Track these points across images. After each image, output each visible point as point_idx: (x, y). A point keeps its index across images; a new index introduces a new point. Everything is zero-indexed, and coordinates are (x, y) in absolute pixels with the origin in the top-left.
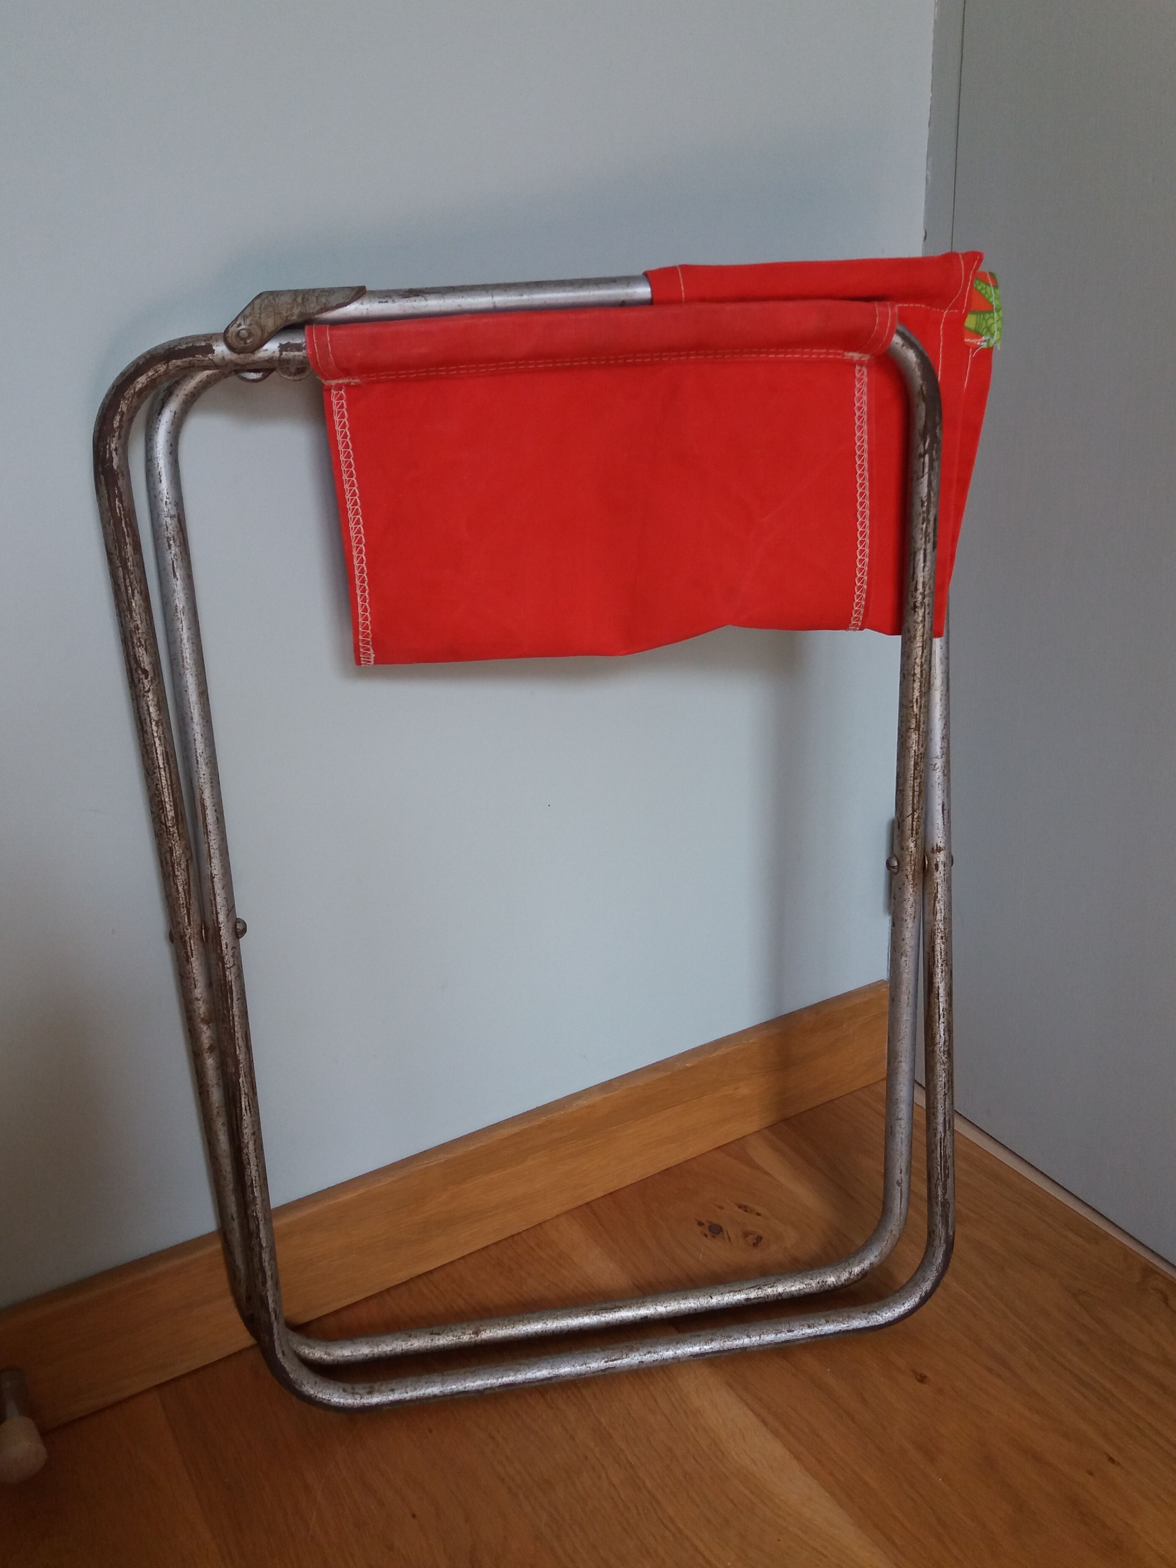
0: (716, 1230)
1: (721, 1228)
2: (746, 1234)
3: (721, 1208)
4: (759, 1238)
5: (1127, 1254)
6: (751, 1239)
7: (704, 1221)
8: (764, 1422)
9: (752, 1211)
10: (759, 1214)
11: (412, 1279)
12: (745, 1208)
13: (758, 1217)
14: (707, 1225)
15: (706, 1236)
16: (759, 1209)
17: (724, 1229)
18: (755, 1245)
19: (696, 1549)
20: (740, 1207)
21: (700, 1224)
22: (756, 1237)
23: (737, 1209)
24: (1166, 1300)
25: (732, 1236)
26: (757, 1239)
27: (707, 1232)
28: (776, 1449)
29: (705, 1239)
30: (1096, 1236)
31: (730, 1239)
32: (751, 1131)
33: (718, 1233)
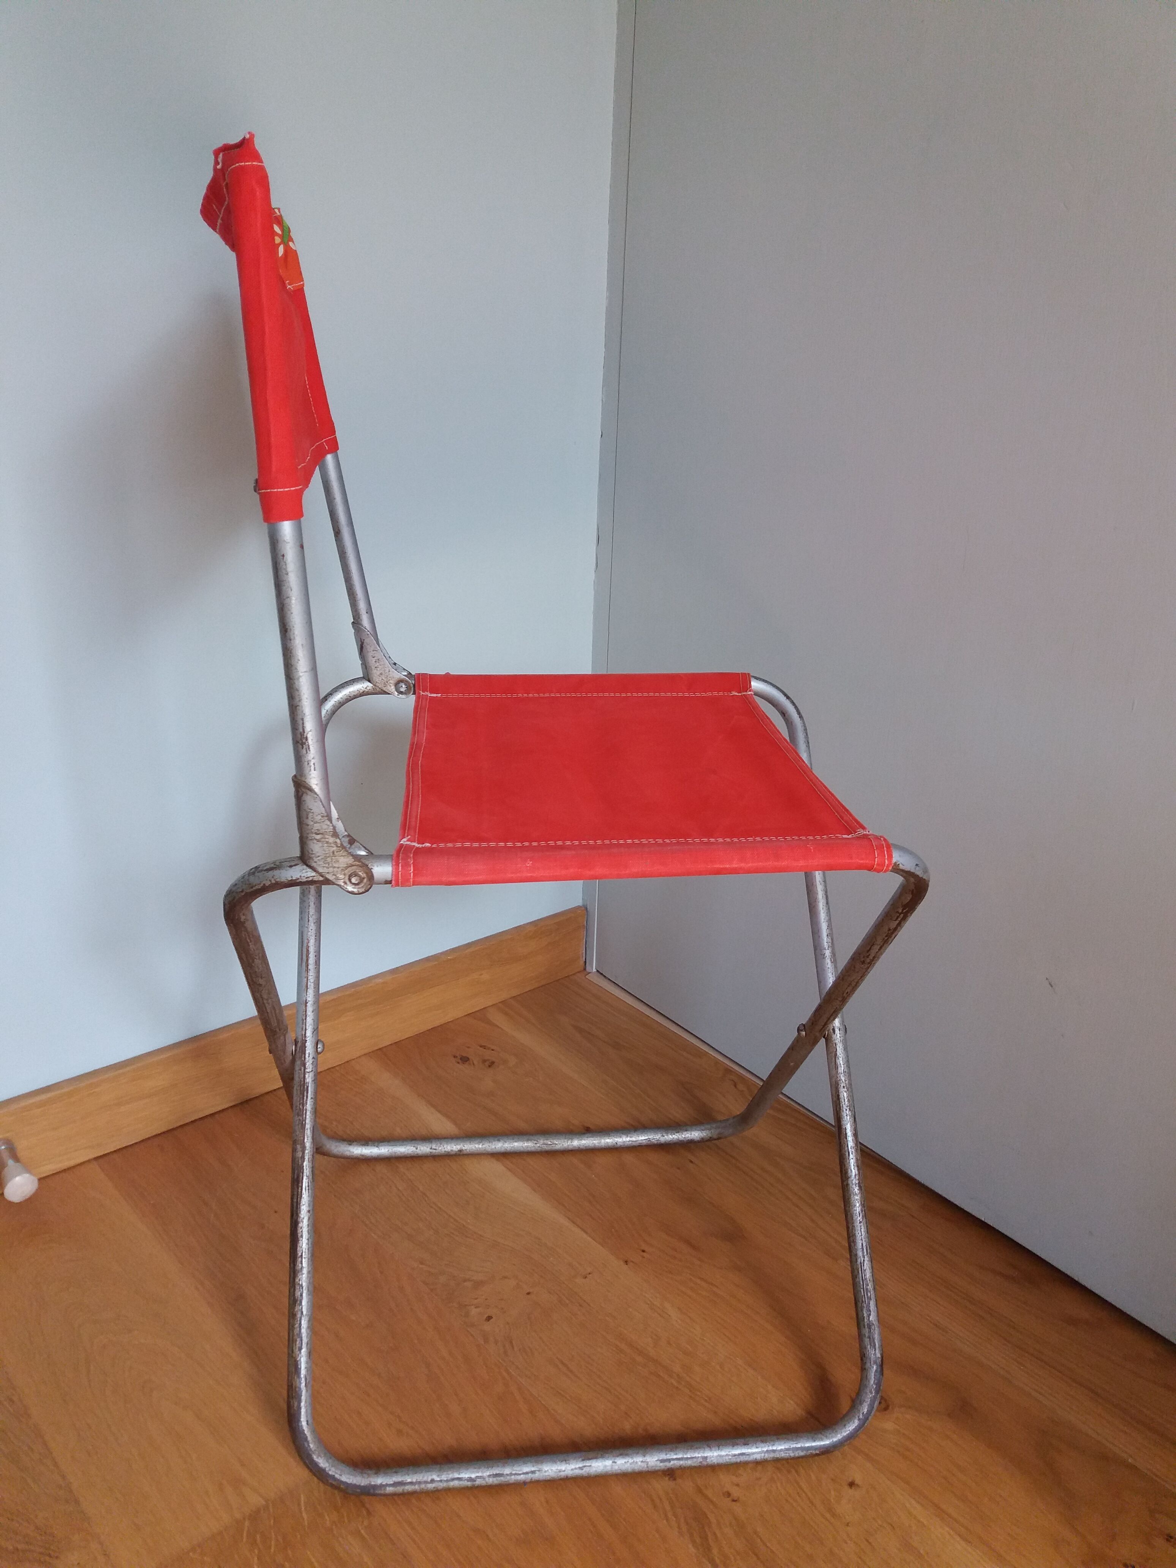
0: (465, 1060)
1: (468, 1058)
2: (484, 1061)
3: (468, 1047)
4: (493, 1063)
5: (717, 1062)
6: (487, 1064)
7: (457, 1055)
9: (489, 1048)
10: (493, 1050)
12: (484, 1047)
13: (493, 1051)
14: (459, 1057)
15: (458, 1063)
16: (493, 1047)
17: (470, 1059)
18: (489, 1066)
19: (450, 1216)
20: (481, 1046)
21: (455, 1057)
22: (491, 1062)
23: (479, 1047)
24: (736, 1086)
25: (475, 1062)
27: (460, 1061)
29: (458, 1065)
30: (700, 1054)
31: (474, 1064)
32: (491, 1004)
33: (467, 1061)
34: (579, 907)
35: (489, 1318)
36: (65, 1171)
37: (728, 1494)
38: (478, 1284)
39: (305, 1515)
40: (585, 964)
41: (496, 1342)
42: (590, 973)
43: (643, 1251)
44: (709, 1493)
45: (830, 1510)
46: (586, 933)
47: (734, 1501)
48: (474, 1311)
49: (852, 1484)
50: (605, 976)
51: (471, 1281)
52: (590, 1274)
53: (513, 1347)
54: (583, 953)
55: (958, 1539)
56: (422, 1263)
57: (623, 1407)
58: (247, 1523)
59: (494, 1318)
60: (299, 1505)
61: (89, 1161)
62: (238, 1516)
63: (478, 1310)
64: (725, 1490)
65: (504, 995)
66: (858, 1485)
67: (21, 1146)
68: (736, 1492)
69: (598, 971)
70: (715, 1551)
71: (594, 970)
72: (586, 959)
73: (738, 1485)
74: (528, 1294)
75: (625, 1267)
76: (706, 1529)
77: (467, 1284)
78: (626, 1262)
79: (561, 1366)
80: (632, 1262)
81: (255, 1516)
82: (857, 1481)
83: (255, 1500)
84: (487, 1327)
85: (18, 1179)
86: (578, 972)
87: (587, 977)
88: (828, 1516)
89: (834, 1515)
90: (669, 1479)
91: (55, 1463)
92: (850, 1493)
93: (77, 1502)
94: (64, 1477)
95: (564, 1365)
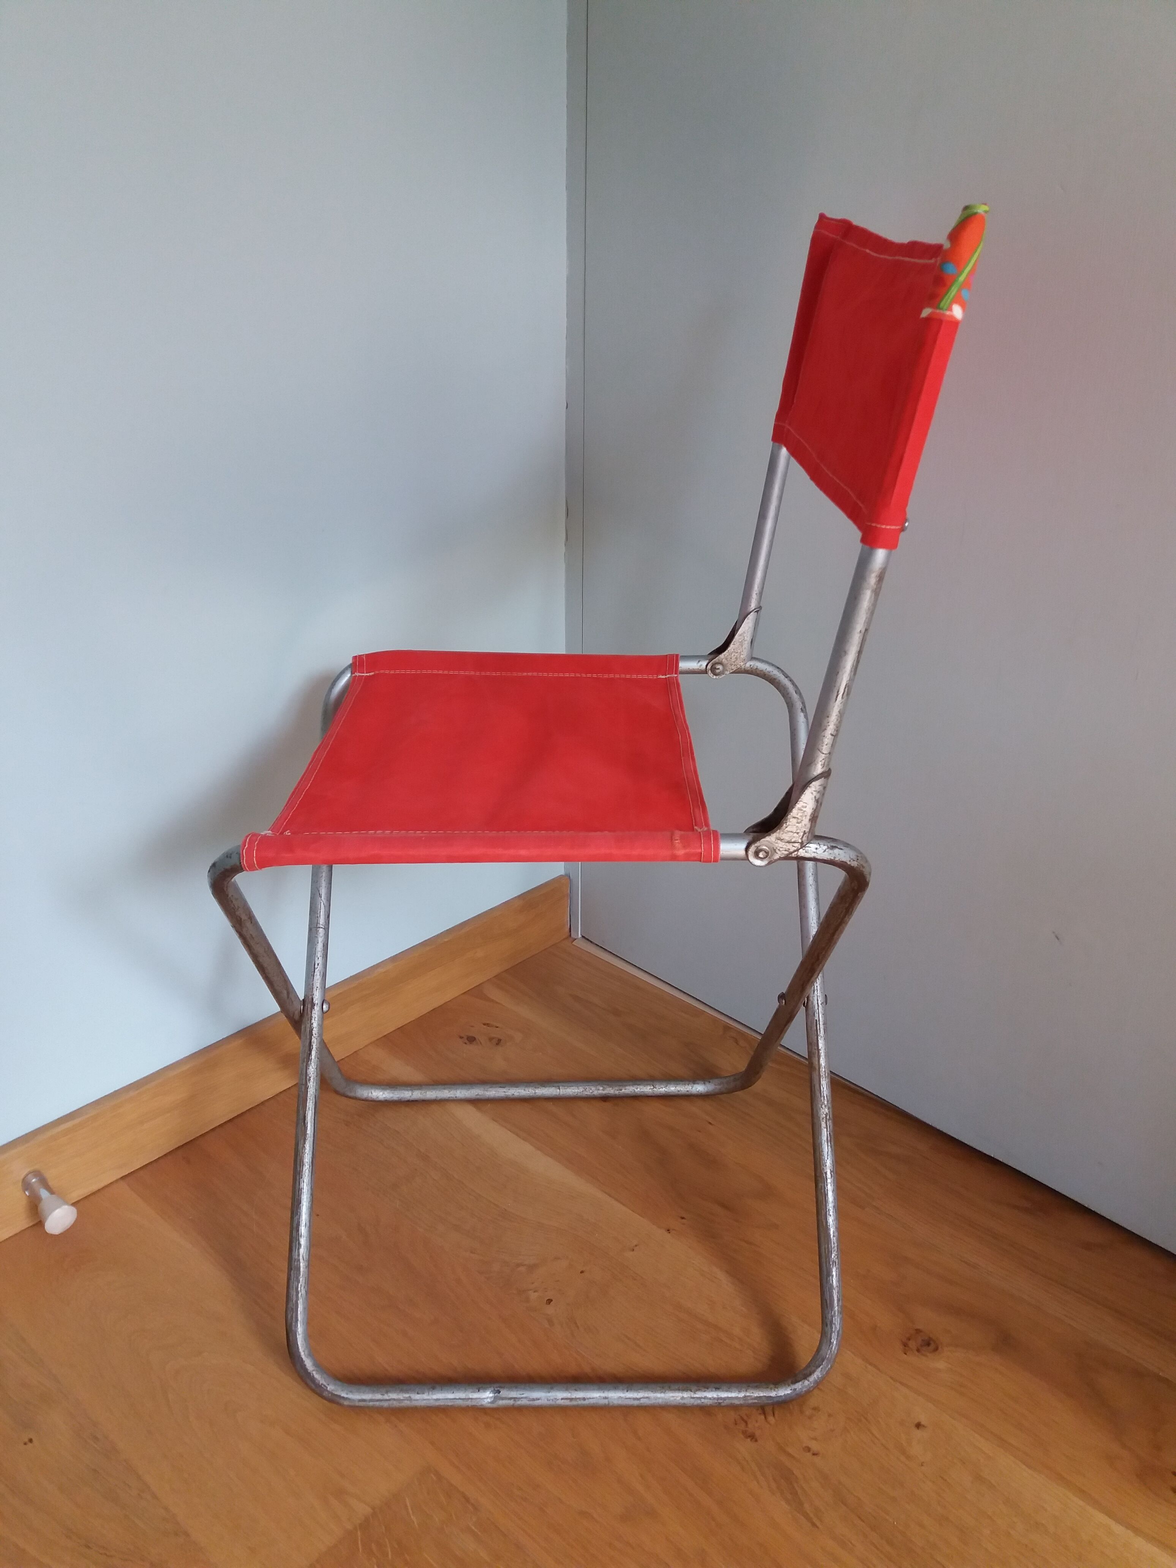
0: (471, 1040)
1: (475, 1038)
2: (491, 1039)
3: (472, 1026)
4: (499, 1040)
5: (715, 1020)
6: (494, 1042)
7: (462, 1035)
8: (517, 1135)
9: (493, 1026)
10: (497, 1027)
11: (277, 1095)
12: (488, 1025)
13: (497, 1029)
14: (465, 1038)
15: (466, 1043)
16: (495, 1024)
17: (477, 1039)
18: (497, 1044)
19: (489, 1201)
20: (484, 1024)
21: (461, 1037)
22: (497, 1040)
23: (483, 1026)
24: (737, 1042)
25: (482, 1041)
26: (498, 1041)
27: (467, 1041)
28: (528, 1148)
29: (466, 1045)
30: (698, 1013)
31: (481, 1043)
32: (485, 980)
33: (473, 1041)
34: (561, 877)
35: (549, 1301)
36: (94, 1194)
37: (808, 1449)
38: (532, 1268)
39: (413, 1518)
40: (570, 931)
41: (561, 1325)
42: (576, 939)
43: (683, 1218)
44: (790, 1450)
45: (903, 1452)
46: (570, 901)
47: (814, 1454)
48: (533, 1296)
49: (918, 1426)
50: (591, 942)
51: (525, 1265)
52: (636, 1246)
53: (578, 1327)
54: (567, 921)
55: (1024, 1467)
56: (472, 1252)
58: (359, 1534)
59: (553, 1300)
60: (405, 1508)
61: (117, 1181)
62: (349, 1527)
63: (536, 1294)
64: (804, 1445)
65: (497, 970)
66: (924, 1426)
67: (50, 1175)
68: (815, 1446)
69: (583, 937)
70: (807, 1506)
71: (580, 936)
72: (570, 926)
73: (815, 1439)
74: (582, 1272)
75: (669, 1235)
76: (795, 1485)
77: (522, 1269)
78: (668, 1230)
79: (626, 1340)
80: (673, 1230)
81: (365, 1525)
82: (923, 1423)
83: (362, 1510)
84: (550, 1310)
85: (57, 1211)
86: (564, 939)
87: (573, 943)
88: (902, 1458)
89: (908, 1457)
90: (751, 1440)
91: (155, 1497)
92: (918, 1433)
93: (187, 1534)
94: (166, 1509)
95: (629, 1339)
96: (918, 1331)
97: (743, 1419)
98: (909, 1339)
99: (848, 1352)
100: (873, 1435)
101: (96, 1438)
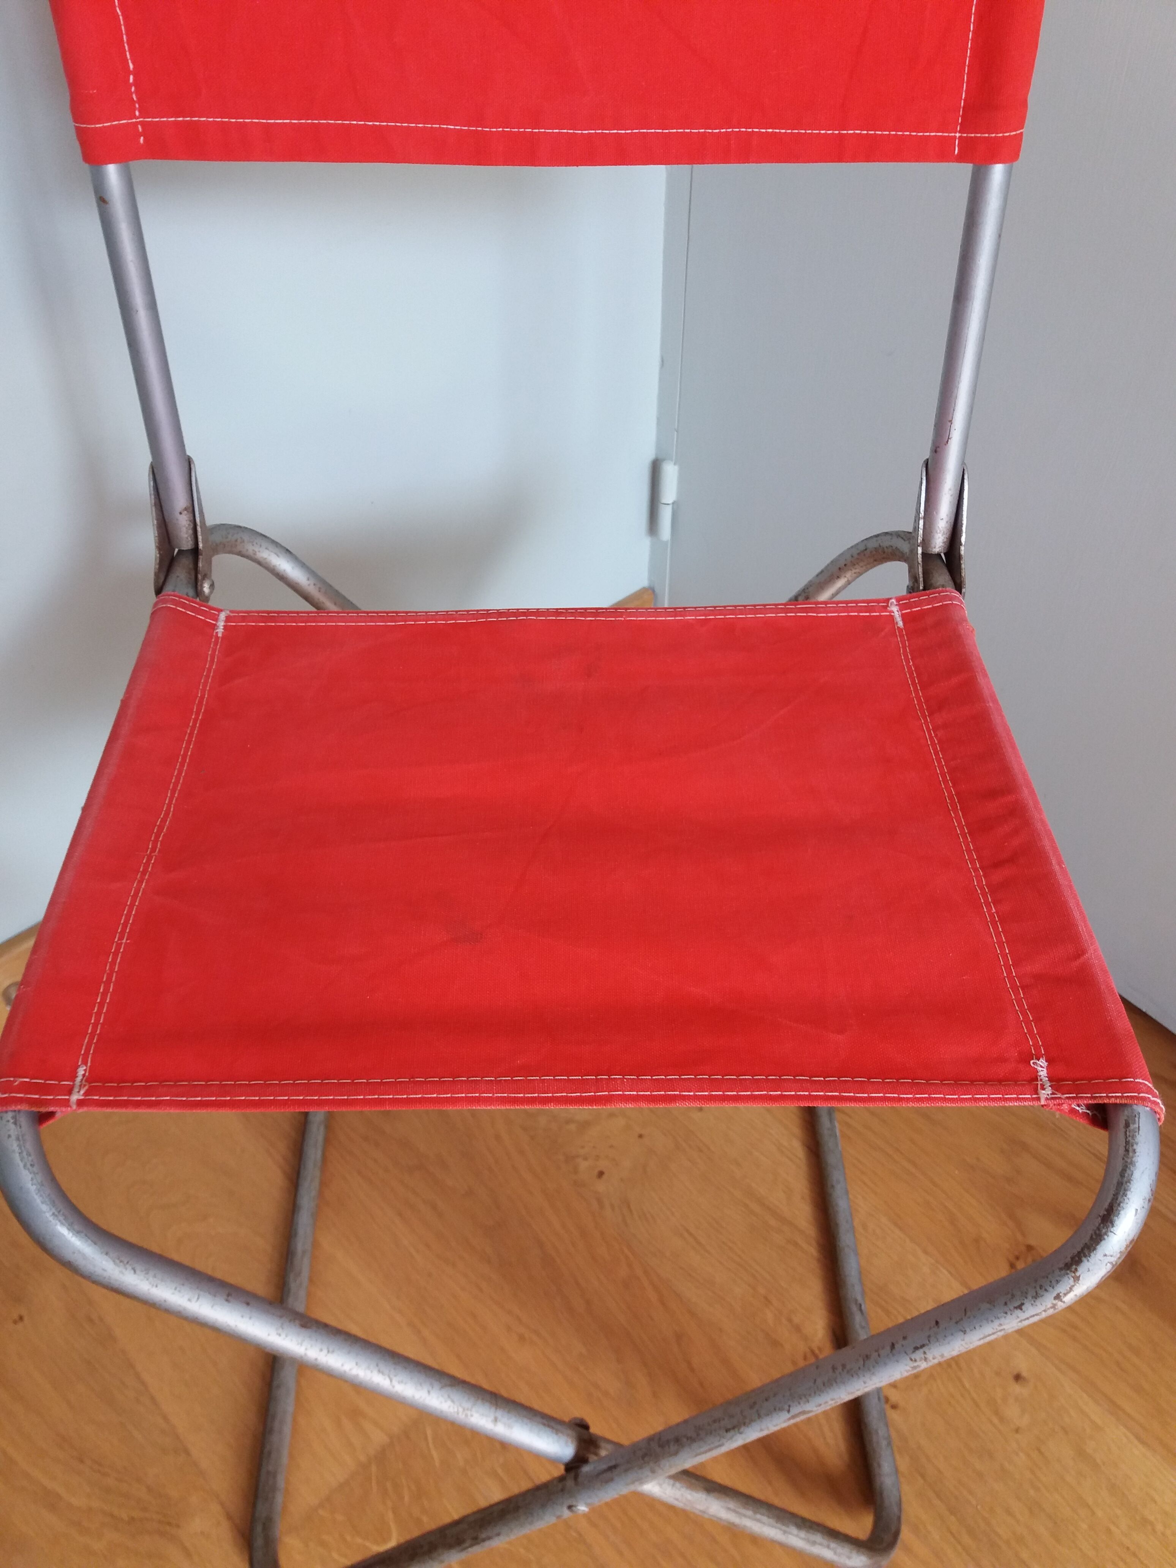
34: (644, 589)
35: (601, 1174)
38: (583, 1126)
39: (435, 1454)
41: (612, 1207)
45: (997, 1413)
48: (583, 1165)
49: (1018, 1378)
51: (575, 1123)
53: (631, 1211)
55: (1136, 1442)
57: (762, 1291)
58: (374, 1469)
59: (606, 1173)
60: (426, 1439)
62: (363, 1458)
63: (586, 1163)
66: (1024, 1379)
74: (640, 1136)
77: (570, 1127)
79: (686, 1235)
81: (381, 1457)
82: (1024, 1374)
83: (378, 1438)
84: (601, 1186)
88: (996, 1421)
89: (1002, 1419)
91: (153, 1399)
92: (1017, 1389)
93: (187, 1452)
94: (165, 1418)
95: (691, 1234)
96: (1030, 1248)
97: (813, 1352)
98: (1017, 1258)
99: (942, 1269)
100: (964, 1386)
101: (90, 1320)
